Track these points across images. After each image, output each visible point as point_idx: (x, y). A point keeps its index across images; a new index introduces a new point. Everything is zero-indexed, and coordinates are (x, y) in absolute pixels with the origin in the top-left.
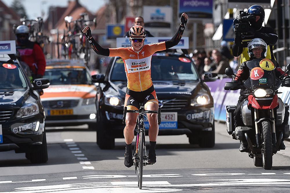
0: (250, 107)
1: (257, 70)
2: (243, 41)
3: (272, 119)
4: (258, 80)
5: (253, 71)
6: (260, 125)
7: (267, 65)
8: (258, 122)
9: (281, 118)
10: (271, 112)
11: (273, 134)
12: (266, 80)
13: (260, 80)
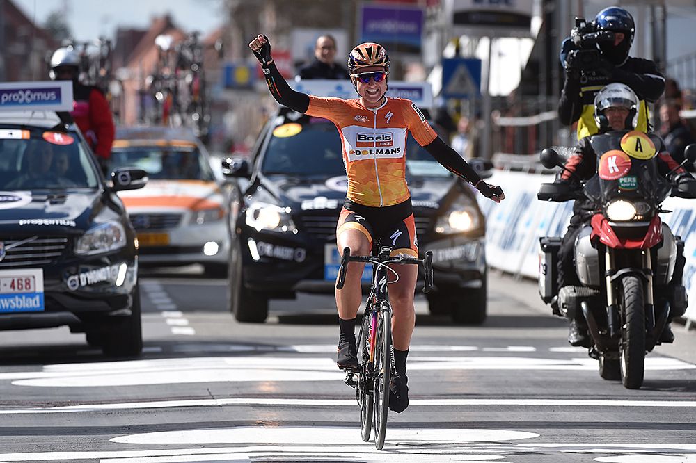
0: (595, 241)
1: (615, 158)
2: (584, 89)
3: (647, 272)
4: (617, 180)
5: (606, 160)
6: (617, 284)
7: (638, 146)
8: (615, 277)
9: (666, 269)
10: (645, 256)
11: (648, 306)
12: (634, 180)
13: (621, 180)
